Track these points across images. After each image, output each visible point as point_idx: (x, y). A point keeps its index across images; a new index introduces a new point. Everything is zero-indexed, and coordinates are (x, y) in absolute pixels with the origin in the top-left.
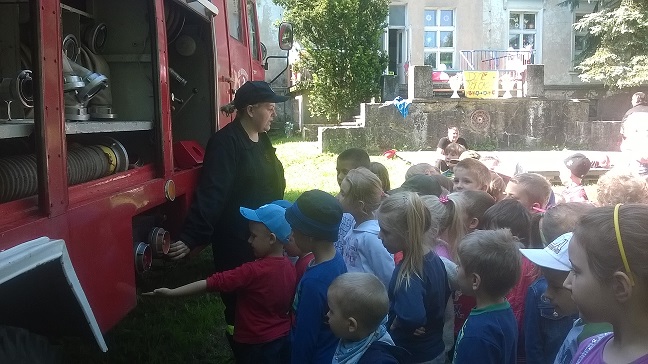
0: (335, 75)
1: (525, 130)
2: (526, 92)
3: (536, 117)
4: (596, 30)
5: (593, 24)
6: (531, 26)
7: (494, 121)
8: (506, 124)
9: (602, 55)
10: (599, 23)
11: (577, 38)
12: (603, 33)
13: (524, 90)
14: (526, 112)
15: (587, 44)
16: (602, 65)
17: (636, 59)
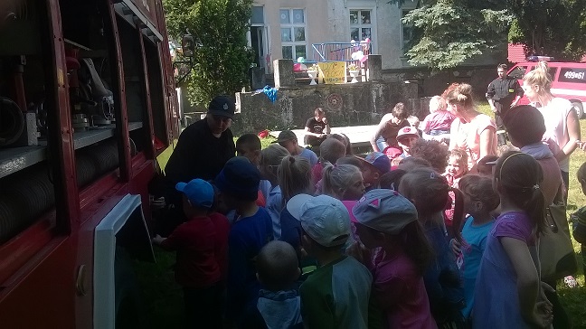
1: (370, 109)
2: (368, 77)
3: (378, 98)
4: (419, 23)
5: (417, 18)
6: (367, 21)
7: (345, 102)
8: (355, 104)
9: (425, 43)
10: (421, 17)
11: (406, 30)
12: (424, 25)
13: (366, 75)
14: (369, 94)
15: (413, 34)
16: (426, 51)
17: (451, 45)
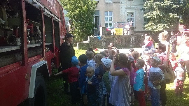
0: (81, 29)
1: (130, 43)
2: (130, 34)
3: (133, 40)
4: (149, 17)
5: (148, 15)
6: (132, 16)
7: (122, 41)
8: (125, 42)
9: (150, 23)
10: (150, 15)
11: (145, 19)
13: (129, 33)
14: (130, 39)
15: (147, 20)
16: (150, 26)
17: (159, 24)
